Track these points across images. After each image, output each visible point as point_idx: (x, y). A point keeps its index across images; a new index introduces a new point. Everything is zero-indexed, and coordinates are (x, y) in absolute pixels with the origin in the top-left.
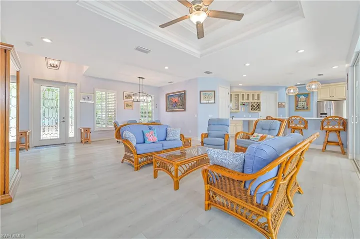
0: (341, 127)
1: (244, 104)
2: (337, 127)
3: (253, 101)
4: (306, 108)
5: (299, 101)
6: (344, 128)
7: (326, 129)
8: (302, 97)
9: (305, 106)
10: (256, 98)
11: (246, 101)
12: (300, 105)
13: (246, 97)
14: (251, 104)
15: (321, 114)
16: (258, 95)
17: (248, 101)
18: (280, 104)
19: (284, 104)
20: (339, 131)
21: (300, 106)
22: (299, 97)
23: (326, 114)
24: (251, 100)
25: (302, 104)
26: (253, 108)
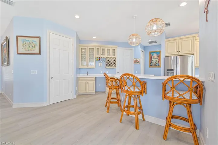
0: (194, 97)
1: (99, 60)
2: (187, 96)
3: (108, 56)
4: (157, 64)
5: (153, 58)
6: (199, 98)
7: (170, 98)
8: (155, 55)
9: (157, 63)
10: (111, 53)
11: (102, 56)
12: (153, 61)
13: (101, 52)
14: (107, 60)
15: (168, 70)
16: (114, 50)
17: (103, 56)
18: (135, 60)
19: (138, 60)
20: (189, 105)
21: (153, 63)
22: (153, 55)
23: (173, 70)
24: (106, 56)
25: (155, 61)
26: (108, 64)
